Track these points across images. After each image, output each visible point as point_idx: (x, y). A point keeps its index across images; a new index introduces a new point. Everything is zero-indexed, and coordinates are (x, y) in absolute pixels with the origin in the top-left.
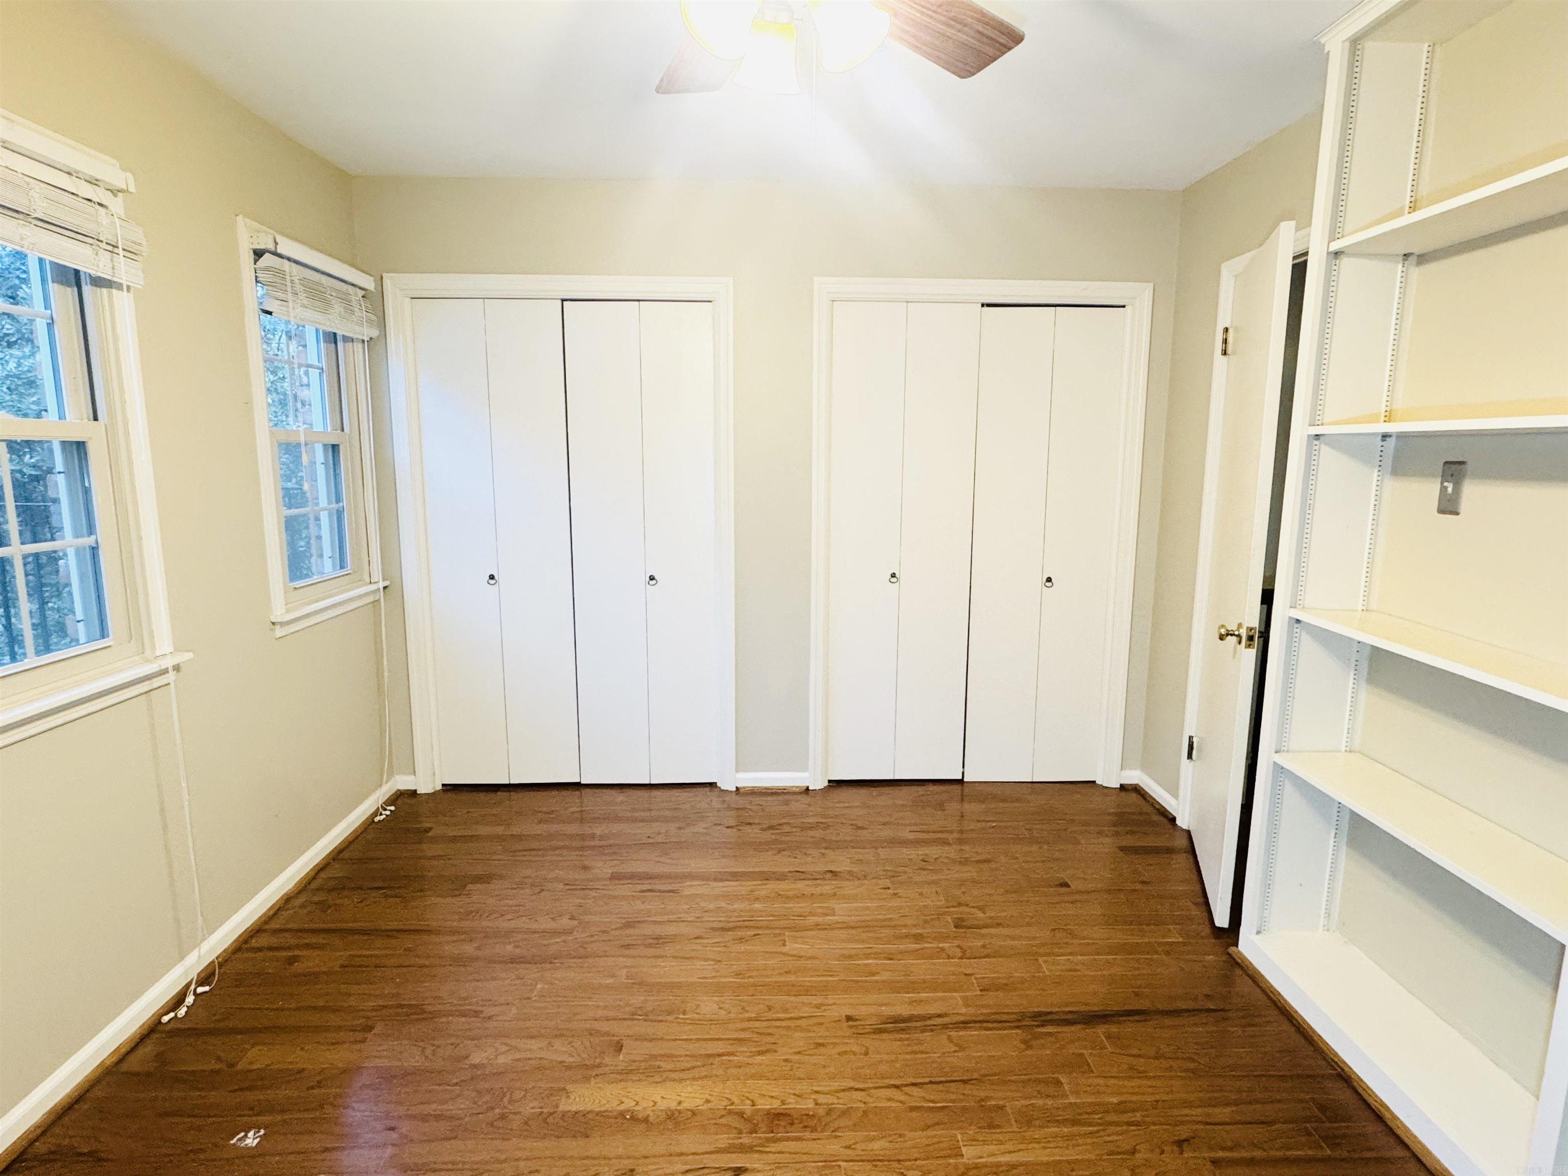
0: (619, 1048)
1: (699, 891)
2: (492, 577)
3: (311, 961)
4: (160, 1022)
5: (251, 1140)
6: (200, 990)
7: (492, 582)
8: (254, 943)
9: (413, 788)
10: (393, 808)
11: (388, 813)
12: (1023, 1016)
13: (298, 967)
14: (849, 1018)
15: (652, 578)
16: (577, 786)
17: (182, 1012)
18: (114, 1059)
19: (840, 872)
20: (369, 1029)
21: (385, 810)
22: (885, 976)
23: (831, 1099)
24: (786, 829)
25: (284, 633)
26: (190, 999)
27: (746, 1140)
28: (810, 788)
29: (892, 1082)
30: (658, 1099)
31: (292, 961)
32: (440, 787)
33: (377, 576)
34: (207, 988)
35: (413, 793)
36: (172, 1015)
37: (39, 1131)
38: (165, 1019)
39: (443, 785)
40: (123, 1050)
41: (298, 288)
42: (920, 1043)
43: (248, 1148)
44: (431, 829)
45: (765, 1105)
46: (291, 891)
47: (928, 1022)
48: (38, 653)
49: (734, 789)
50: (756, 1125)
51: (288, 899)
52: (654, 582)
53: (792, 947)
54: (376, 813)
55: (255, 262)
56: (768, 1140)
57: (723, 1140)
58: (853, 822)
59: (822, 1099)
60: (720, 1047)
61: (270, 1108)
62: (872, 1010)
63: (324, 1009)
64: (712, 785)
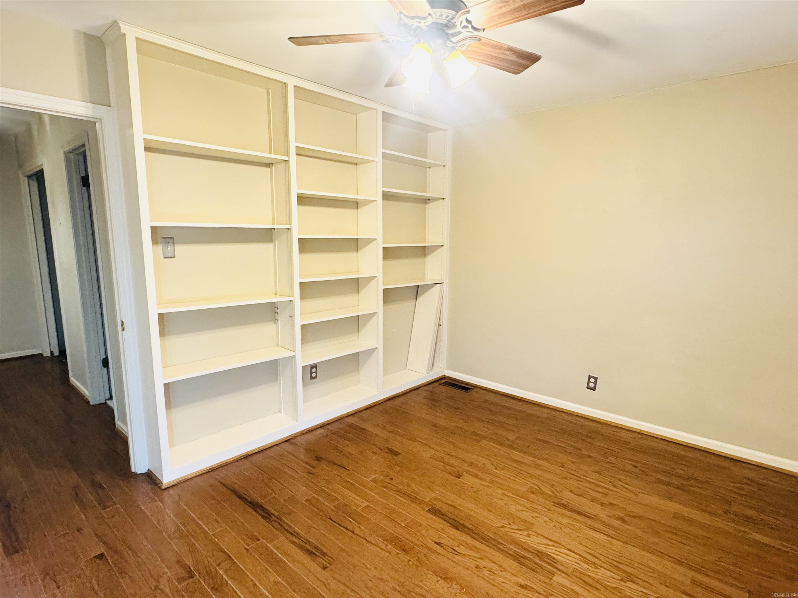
23: (380, 544)
27: (426, 551)
30: (445, 590)
45: (405, 558)
50: (417, 553)
56: (418, 546)
57: (434, 556)
59: (383, 546)
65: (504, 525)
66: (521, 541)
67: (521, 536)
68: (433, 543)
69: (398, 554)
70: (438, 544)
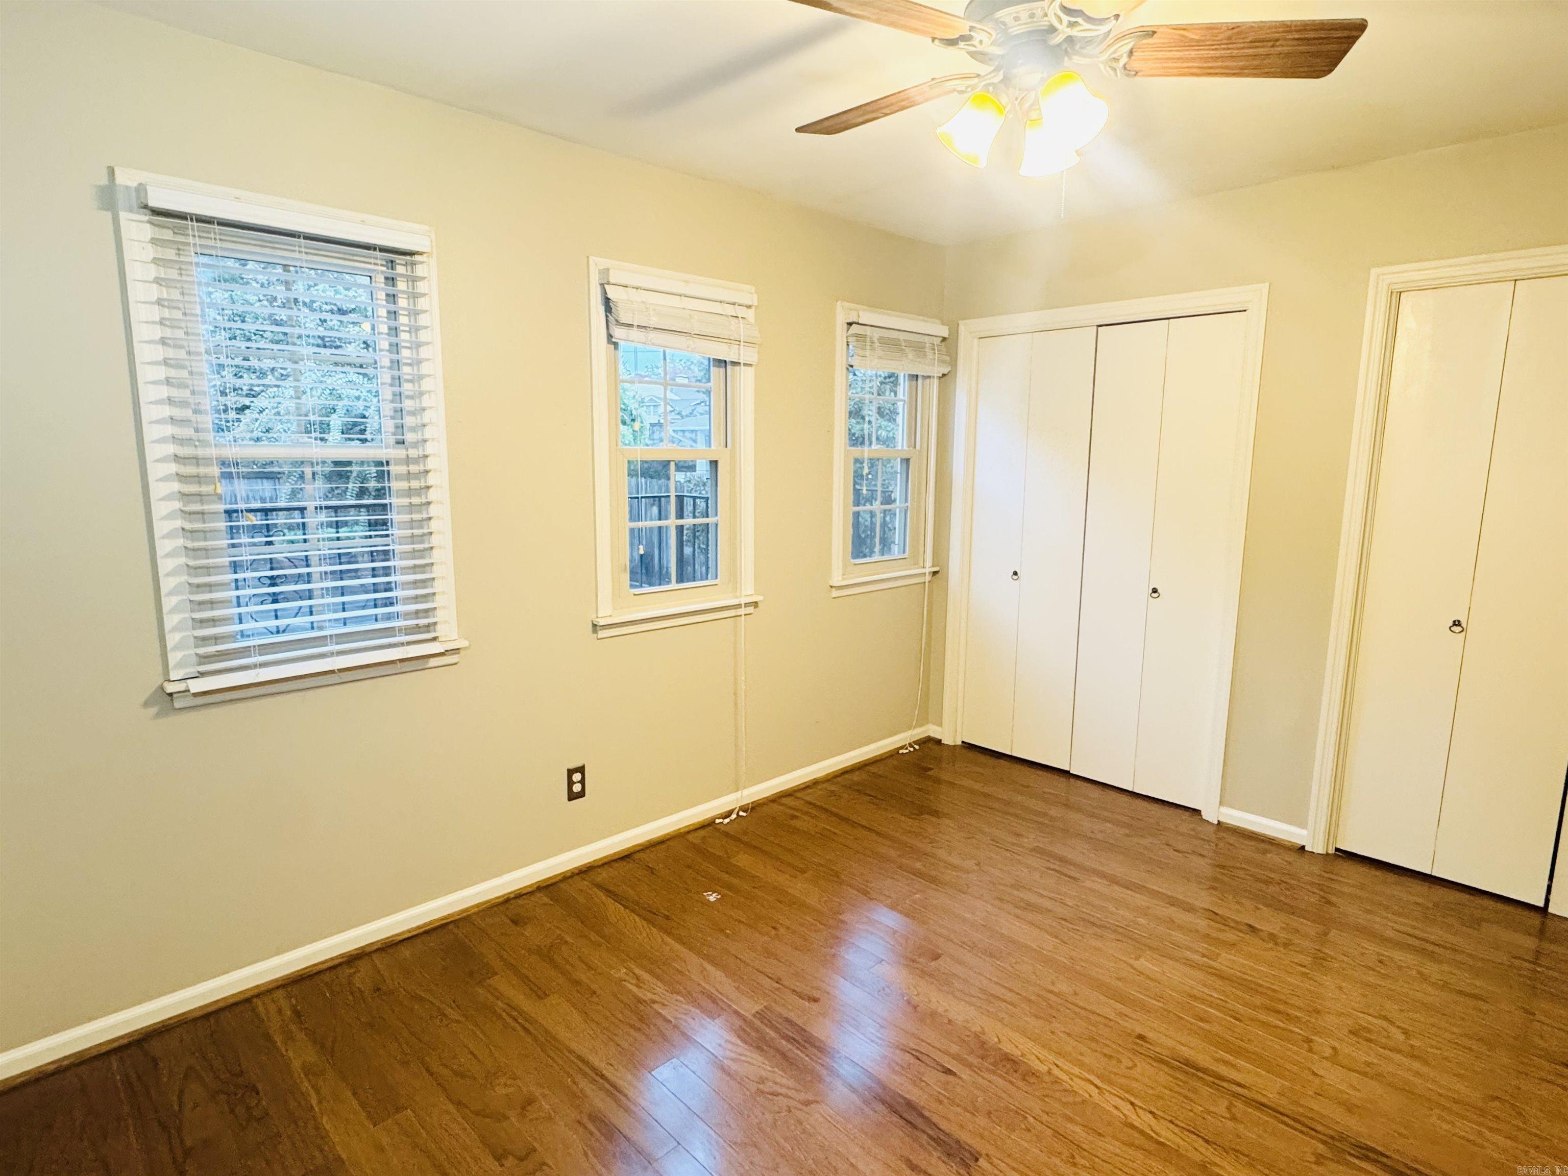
0: (936, 957)
1: (1097, 887)
2: (1015, 573)
3: (803, 823)
4: (714, 822)
5: (712, 898)
6: (741, 813)
7: (1015, 577)
8: (784, 800)
9: (939, 737)
10: (917, 747)
11: (912, 749)
12: (1342, 1138)
13: (794, 823)
14: (1141, 1037)
15: (1155, 591)
16: (1066, 773)
17: (727, 821)
18: (687, 830)
19: (1262, 931)
20: (803, 872)
21: (912, 746)
22: (1216, 1028)
23: (1064, 1077)
24: (1241, 874)
25: (838, 595)
26: (734, 816)
27: (971, 1059)
28: (1306, 849)
29: (1132, 1099)
30: (934, 1000)
31: (794, 817)
32: (959, 743)
33: (928, 563)
34: (744, 814)
35: (939, 742)
36: (721, 820)
37: (641, 848)
38: (718, 821)
39: (963, 742)
40: (691, 828)
41: (877, 344)
42: (1195, 1091)
43: (708, 900)
44: (930, 769)
45: (1007, 1048)
46: (820, 778)
47: (1217, 1081)
48: (677, 582)
49: (1216, 822)
50: (988, 1056)
51: (815, 783)
52: (1156, 595)
53: (1144, 964)
54: (902, 747)
55: (848, 330)
56: (988, 1070)
57: (954, 1049)
58: (1326, 895)
59: (1056, 1071)
60: (1009, 996)
61: (730, 887)
62: (1170, 1043)
63: (791, 851)
64: (1197, 812)
65: (804, 1108)
66: (783, 1070)
67: (778, 1080)
68: (958, 1073)
69: (1022, 1056)
70: (948, 1072)
